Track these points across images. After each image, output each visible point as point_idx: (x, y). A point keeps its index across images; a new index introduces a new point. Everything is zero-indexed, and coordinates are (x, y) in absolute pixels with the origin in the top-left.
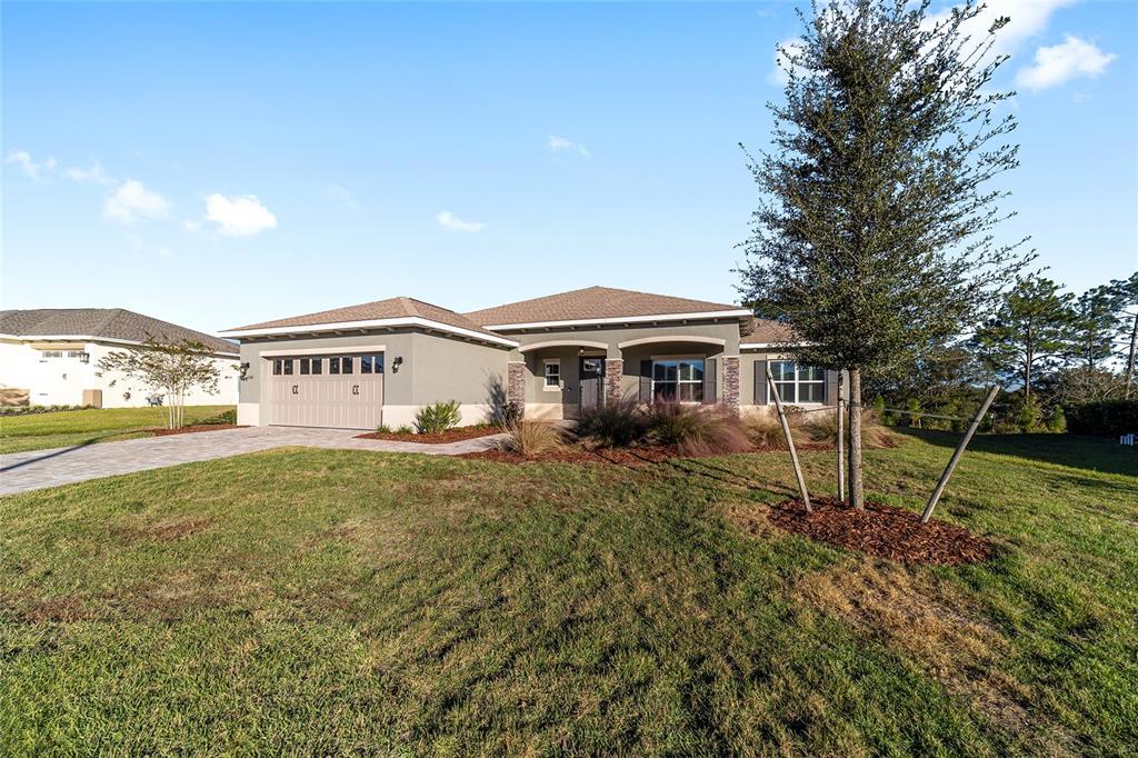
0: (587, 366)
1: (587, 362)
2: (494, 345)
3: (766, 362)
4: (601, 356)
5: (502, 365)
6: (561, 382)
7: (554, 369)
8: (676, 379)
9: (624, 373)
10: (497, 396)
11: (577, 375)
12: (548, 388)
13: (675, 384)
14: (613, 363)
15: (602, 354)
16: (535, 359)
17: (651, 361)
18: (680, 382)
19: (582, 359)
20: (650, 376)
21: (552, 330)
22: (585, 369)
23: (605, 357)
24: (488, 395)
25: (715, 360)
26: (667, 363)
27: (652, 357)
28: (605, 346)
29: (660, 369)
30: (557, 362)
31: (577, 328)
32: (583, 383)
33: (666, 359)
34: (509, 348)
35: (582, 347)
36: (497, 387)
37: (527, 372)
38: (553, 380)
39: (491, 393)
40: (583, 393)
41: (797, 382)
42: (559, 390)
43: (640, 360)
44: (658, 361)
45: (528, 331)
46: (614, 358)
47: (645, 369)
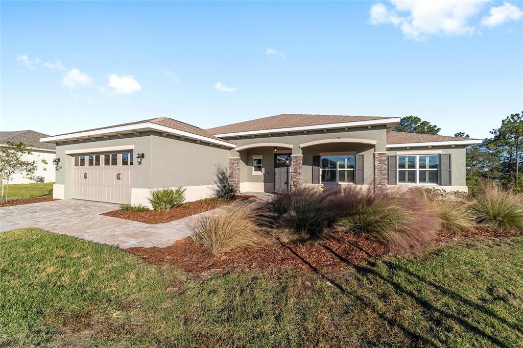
0: (279, 160)
1: (278, 158)
2: (219, 146)
3: (396, 157)
4: (288, 153)
5: (226, 159)
6: (263, 169)
7: (259, 161)
8: (336, 168)
9: (303, 164)
10: (223, 179)
11: (273, 165)
12: (255, 173)
13: (336, 171)
14: (296, 157)
15: (288, 152)
16: (247, 155)
17: (319, 157)
18: (339, 169)
19: (276, 155)
20: (319, 166)
21: (256, 136)
22: (278, 162)
23: (291, 154)
24: (216, 179)
25: (363, 156)
26: (330, 157)
27: (320, 154)
28: (291, 146)
29: (325, 161)
30: (260, 157)
31: (273, 135)
32: (277, 170)
33: (329, 155)
34: (230, 149)
35: (276, 148)
36: (223, 174)
37: (242, 163)
38: (258, 168)
39: (219, 177)
40: (276, 176)
41: (418, 169)
42: (262, 174)
43: (313, 156)
44: (323, 156)
45: (241, 137)
46: (297, 154)
47: (316, 161)
